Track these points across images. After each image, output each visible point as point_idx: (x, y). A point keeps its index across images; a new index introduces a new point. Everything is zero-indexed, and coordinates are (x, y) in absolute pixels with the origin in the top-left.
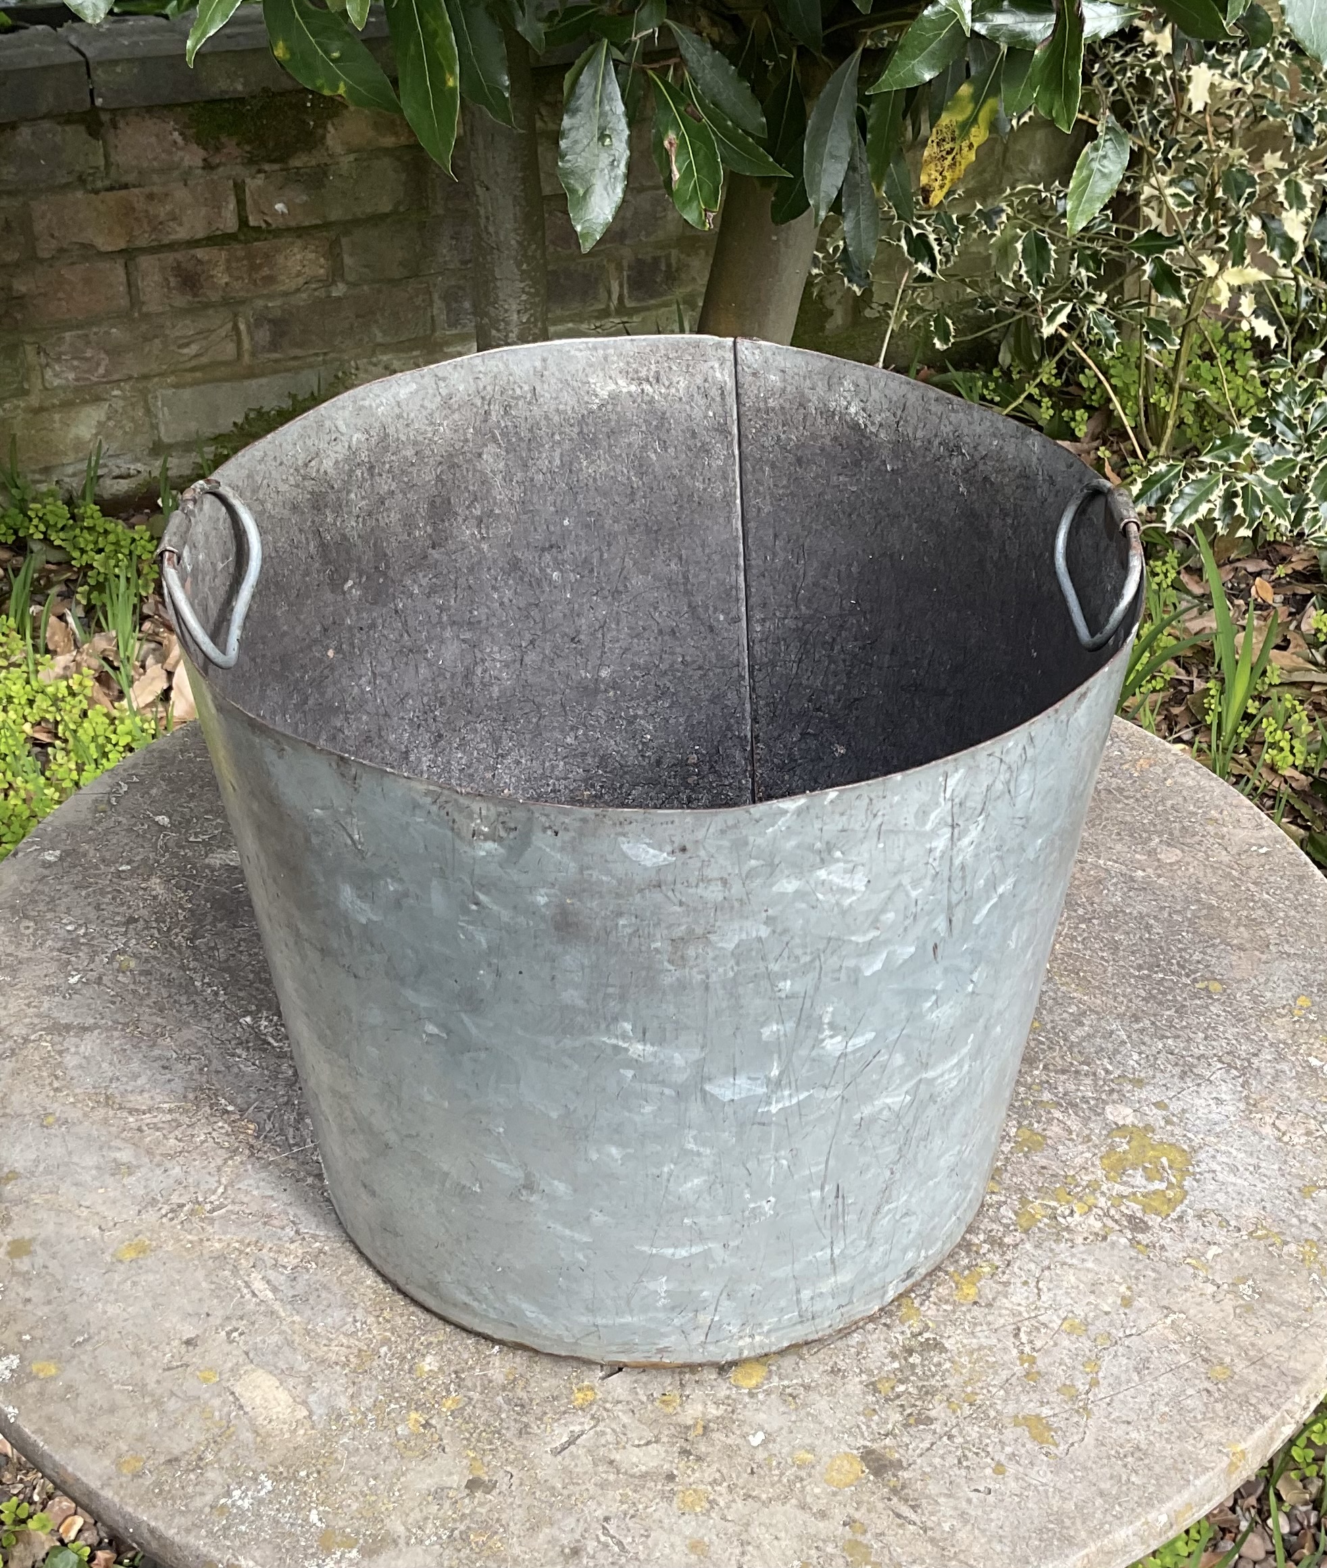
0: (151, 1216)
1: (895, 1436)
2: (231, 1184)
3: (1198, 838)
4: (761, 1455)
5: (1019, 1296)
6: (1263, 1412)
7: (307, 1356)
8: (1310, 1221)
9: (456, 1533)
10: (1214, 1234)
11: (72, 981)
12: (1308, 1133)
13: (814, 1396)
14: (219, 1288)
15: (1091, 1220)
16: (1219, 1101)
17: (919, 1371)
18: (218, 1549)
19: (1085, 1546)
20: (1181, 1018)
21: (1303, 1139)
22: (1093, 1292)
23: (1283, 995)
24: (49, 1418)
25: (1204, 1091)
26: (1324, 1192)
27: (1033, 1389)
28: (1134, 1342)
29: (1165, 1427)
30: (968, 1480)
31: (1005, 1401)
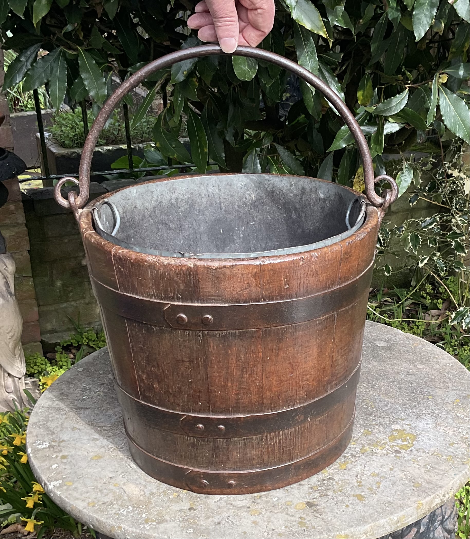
0: (103, 450)
1: (317, 499)
3: (430, 362)
4: (276, 503)
5: (359, 468)
6: (429, 494)
7: (145, 480)
8: (451, 451)
9: (185, 519)
10: (420, 454)
11: (84, 398)
12: (454, 431)
13: (293, 490)
14: (121, 465)
15: (383, 451)
16: (427, 424)
17: (326, 484)
18: (115, 522)
19: (370, 523)
21: (452, 433)
22: (381, 467)
23: (452, 399)
24: (69, 494)
25: (423, 421)
26: (456, 445)
27: (360, 489)
28: (393, 478)
29: (399, 497)
30: (337, 508)
31: (351, 491)
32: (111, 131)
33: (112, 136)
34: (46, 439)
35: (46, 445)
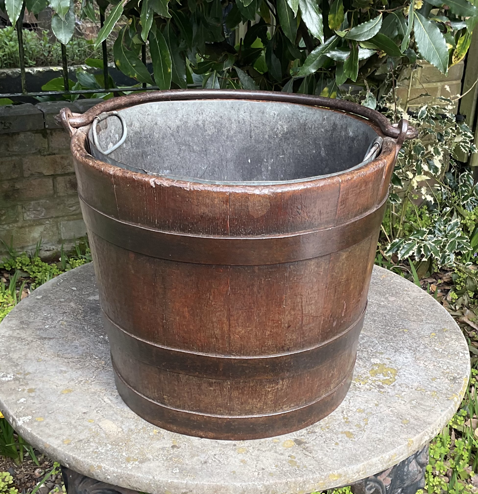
0: (72, 383)
1: (304, 436)
2: (97, 375)
3: (401, 295)
4: (263, 440)
6: (419, 431)
7: (122, 416)
8: (435, 386)
9: (168, 458)
10: (404, 389)
11: (46, 327)
12: (434, 366)
14: (94, 400)
15: (366, 386)
16: (406, 358)
18: (94, 461)
19: (363, 462)
20: (395, 338)
21: (433, 367)
22: (366, 403)
23: (427, 333)
24: (41, 431)
25: (402, 355)
26: (439, 380)
27: (348, 425)
28: (379, 415)
29: (388, 434)
30: (327, 446)
31: (339, 428)
32: (41, 52)
33: (42, 57)
34: (10, 371)
35: (10, 377)
